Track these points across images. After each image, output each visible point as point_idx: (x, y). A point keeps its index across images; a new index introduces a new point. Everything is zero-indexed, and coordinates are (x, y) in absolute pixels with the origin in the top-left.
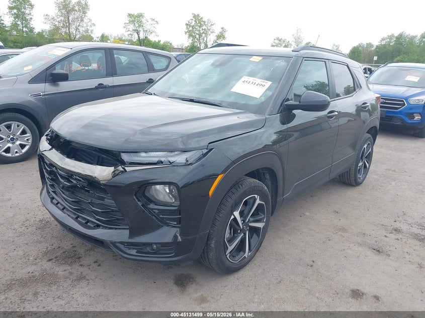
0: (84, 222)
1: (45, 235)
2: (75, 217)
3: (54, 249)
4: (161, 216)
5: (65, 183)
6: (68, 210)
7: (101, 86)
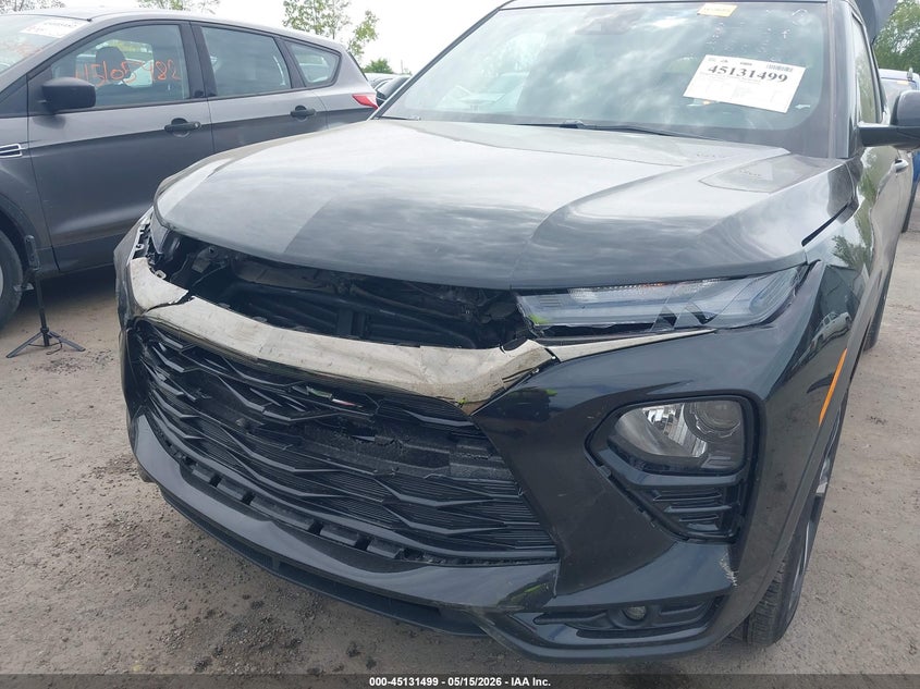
0: (352, 543)
1: (147, 575)
2: (305, 526)
3: (197, 620)
4: (670, 510)
5: (266, 413)
6: (268, 503)
7: (179, 125)
